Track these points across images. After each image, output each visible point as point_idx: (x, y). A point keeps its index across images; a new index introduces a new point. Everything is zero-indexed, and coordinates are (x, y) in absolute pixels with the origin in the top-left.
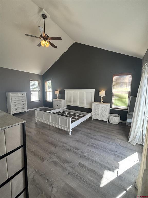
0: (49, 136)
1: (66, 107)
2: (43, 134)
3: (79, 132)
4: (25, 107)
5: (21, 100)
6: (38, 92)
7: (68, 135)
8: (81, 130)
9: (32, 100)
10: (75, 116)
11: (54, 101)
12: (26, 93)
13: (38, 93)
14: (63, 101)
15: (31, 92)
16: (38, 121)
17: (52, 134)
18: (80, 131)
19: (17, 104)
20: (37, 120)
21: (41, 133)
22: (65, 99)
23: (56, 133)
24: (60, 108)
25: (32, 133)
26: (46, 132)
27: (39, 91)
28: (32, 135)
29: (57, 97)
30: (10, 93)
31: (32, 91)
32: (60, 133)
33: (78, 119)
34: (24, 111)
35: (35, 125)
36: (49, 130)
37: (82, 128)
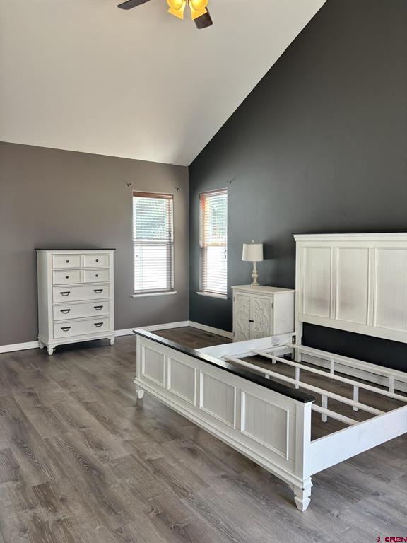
0: (182, 491)
1: (299, 334)
2: (157, 471)
3: (361, 502)
4: (106, 317)
5: (90, 284)
6: (165, 248)
7: (287, 508)
8: (377, 494)
9: (137, 287)
10: (347, 390)
11: (235, 294)
12: (111, 253)
13: (165, 252)
14: (281, 297)
15: (137, 250)
16: (146, 392)
17: (202, 482)
18: (371, 499)
19: (74, 303)
20: (141, 388)
21: (150, 461)
22: (294, 288)
23: (223, 477)
24: (263, 336)
25: (106, 453)
26: (176, 460)
27: (170, 245)
28: (105, 465)
29: (255, 275)
30: (49, 253)
31: (143, 244)
32: (247, 485)
33: (362, 416)
34: (100, 337)
35: (130, 412)
36: (193, 452)
37: (387, 480)
